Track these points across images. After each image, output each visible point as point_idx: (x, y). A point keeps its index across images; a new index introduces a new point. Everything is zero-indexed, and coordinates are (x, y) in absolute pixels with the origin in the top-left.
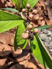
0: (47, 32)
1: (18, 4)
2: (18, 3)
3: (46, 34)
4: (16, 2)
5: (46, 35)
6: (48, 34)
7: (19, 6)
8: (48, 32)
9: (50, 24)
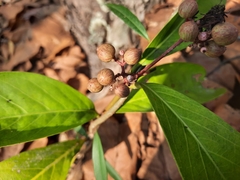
0: (95, 31)
1: (67, 153)
2: (63, 153)
3: (106, 32)
4: (63, 160)
5: (108, 28)
6: (104, 23)
7: (70, 148)
8: (97, 25)
9: (56, 41)
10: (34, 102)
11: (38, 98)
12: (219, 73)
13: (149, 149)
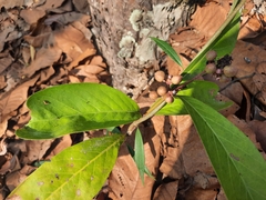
5: (137, 45)
8: (127, 41)
10: (104, 104)
11: (106, 101)
12: (231, 89)
13: (170, 148)
